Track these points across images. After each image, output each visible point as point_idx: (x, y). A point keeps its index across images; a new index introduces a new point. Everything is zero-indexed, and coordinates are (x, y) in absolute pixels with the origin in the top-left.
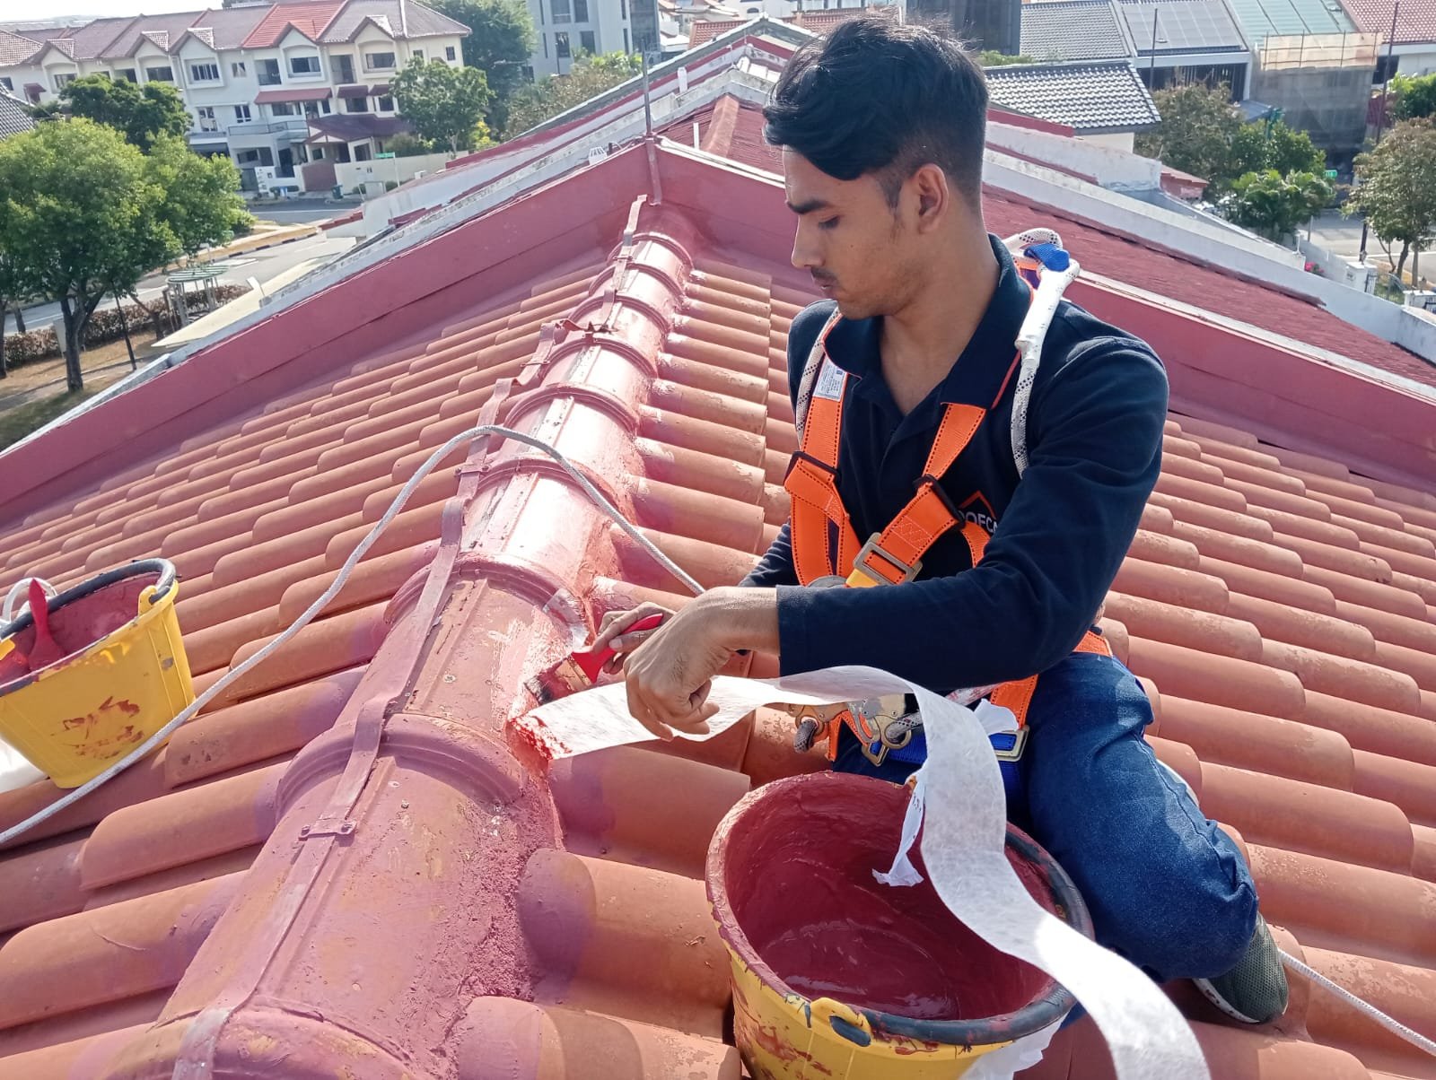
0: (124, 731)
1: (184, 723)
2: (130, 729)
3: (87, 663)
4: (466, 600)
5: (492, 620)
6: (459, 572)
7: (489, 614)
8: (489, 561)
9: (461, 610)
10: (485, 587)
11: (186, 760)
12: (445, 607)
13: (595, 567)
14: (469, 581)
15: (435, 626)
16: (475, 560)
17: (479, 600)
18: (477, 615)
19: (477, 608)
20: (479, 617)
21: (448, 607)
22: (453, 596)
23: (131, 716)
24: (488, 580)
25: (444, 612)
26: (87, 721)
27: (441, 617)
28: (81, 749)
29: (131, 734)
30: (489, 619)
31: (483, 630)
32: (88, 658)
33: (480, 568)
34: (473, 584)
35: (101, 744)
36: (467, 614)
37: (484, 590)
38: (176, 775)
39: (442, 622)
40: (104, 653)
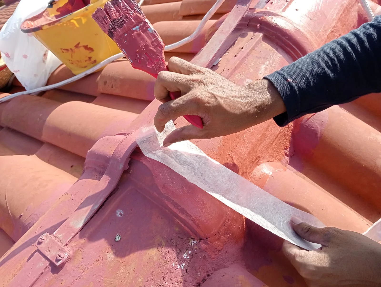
0: (87, 59)
1: (114, 61)
2: (90, 58)
3: (65, 25)
4: (242, 48)
5: (253, 70)
6: (247, 23)
7: (253, 64)
8: (268, 21)
9: (235, 56)
10: (259, 41)
11: (105, 83)
12: (227, 51)
13: (340, 31)
14: (251, 32)
15: (214, 66)
16: (260, 17)
17: (251, 50)
18: (245, 63)
19: (247, 58)
20: (245, 65)
21: (228, 51)
22: (237, 42)
23: (90, 52)
24: (263, 35)
25: (224, 55)
26: (70, 51)
27: (220, 59)
28: (71, 62)
29: (91, 60)
30: (251, 69)
31: (243, 77)
32: (65, 22)
33: (261, 24)
34: (252, 36)
35: (78, 62)
36: (237, 61)
37: (258, 43)
38: (101, 88)
39: (219, 64)
40: (72, 21)
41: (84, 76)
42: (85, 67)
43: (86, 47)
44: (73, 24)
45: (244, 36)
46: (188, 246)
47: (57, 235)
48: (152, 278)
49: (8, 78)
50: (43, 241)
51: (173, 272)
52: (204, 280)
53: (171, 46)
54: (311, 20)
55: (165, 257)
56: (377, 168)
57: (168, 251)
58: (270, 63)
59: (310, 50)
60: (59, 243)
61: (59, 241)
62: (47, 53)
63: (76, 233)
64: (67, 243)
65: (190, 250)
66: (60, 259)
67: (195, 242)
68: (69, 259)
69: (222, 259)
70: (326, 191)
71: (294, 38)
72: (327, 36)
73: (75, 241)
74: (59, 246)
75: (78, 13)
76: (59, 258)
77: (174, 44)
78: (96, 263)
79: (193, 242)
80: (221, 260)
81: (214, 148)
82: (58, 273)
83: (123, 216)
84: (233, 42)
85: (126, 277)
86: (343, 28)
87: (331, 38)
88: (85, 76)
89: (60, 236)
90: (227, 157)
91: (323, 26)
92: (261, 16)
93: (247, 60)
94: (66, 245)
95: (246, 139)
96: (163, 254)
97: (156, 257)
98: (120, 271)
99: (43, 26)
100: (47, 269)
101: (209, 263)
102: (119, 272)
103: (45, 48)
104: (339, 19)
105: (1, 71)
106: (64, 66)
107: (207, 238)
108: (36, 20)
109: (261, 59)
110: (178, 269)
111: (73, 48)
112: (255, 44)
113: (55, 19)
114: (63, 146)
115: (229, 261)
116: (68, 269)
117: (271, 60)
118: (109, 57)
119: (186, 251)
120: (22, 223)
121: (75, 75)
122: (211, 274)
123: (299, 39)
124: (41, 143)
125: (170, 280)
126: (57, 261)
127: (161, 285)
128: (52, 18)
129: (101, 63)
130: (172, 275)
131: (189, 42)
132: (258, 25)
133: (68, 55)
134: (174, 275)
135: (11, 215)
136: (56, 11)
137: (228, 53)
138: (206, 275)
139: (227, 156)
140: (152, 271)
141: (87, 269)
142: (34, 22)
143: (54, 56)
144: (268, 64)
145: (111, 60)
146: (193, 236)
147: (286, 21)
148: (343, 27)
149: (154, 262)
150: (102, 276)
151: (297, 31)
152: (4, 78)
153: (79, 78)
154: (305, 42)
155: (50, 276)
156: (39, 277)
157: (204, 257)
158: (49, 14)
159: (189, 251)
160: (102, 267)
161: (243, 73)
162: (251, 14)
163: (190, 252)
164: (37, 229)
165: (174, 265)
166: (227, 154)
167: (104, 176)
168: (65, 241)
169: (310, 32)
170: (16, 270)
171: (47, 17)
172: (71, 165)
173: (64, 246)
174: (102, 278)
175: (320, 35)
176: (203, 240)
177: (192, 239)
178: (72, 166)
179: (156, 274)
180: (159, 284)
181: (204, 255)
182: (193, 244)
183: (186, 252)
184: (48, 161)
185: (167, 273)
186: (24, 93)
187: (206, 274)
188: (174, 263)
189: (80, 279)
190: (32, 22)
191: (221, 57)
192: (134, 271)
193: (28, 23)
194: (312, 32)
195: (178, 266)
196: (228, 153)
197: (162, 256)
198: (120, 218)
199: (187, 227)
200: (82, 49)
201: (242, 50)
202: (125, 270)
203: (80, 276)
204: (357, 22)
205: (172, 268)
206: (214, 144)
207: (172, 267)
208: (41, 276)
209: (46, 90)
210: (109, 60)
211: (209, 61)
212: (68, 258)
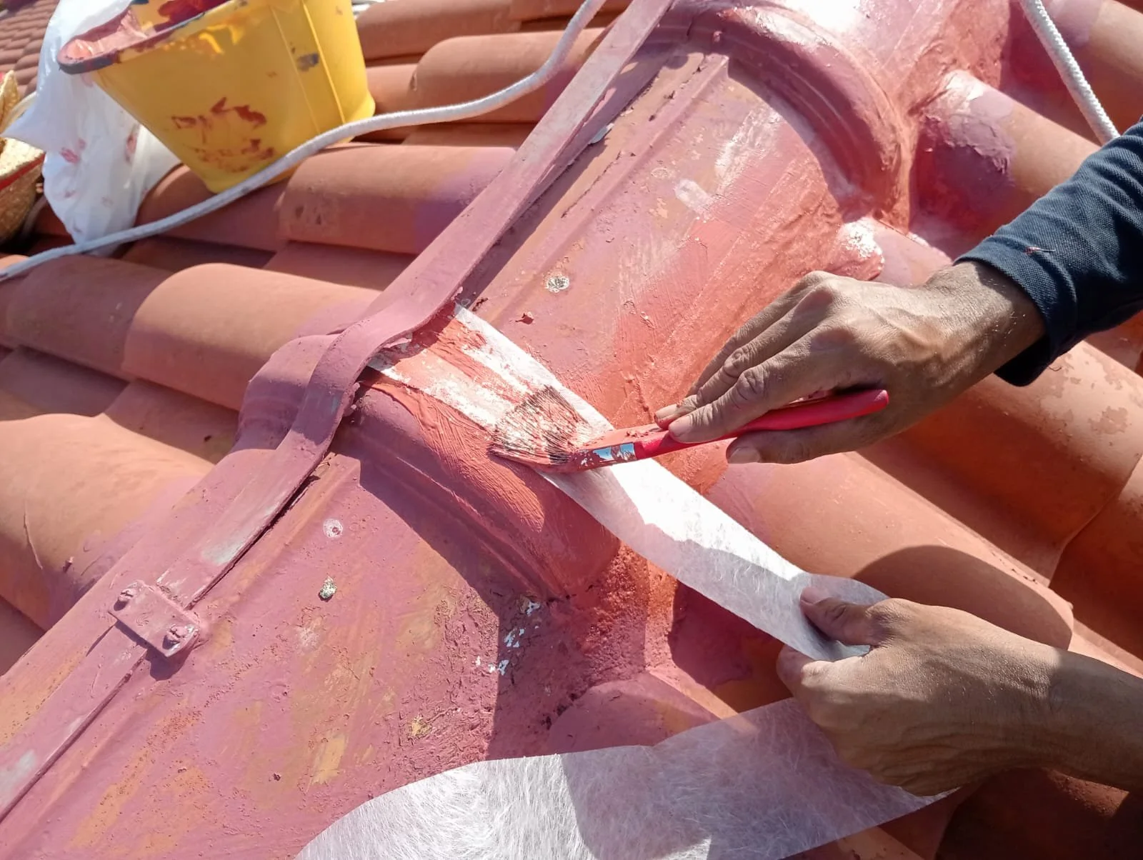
0: (248, 144)
2: (256, 143)
3: (183, 48)
4: (671, 97)
5: (699, 155)
6: (687, 28)
7: (699, 139)
8: (745, 21)
9: (652, 118)
10: (719, 75)
11: (299, 211)
12: (629, 104)
13: (955, 51)
14: (699, 51)
15: (592, 145)
16: (721, 12)
17: (695, 102)
18: (677, 137)
19: (683, 121)
20: (679, 141)
21: (634, 105)
22: (657, 80)
23: (256, 127)
24: (730, 60)
25: (622, 115)
26: (199, 123)
27: (611, 126)
28: (201, 154)
29: (258, 149)
30: (694, 152)
31: (672, 174)
32: (183, 40)
33: (723, 30)
34: (700, 62)
35: (223, 155)
36: (657, 132)
37: (715, 82)
38: (288, 227)
39: (607, 139)
40: (204, 36)
41: (238, 196)
42: (243, 169)
43: (244, 112)
44: (207, 44)
45: (676, 63)
46: (516, 614)
47: (167, 584)
48: (421, 694)
49: (22, 211)
50: (128, 600)
51: (476, 682)
52: (561, 710)
53: (484, 102)
54: (868, 20)
55: (455, 641)
56: (1045, 419)
57: (464, 626)
58: (747, 137)
59: (860, 99)
60: (172, 603)
61: (173, 598)
62: (137, 134)
63: (215, 576)
64: (194, 602)
65: (523, 627)
66: (175, 641)
67: (537, 606)
68: (199, 643)
69: (610, 654)
70: (905, 487)
71: (816, 65)
72: (914, 63)
73: (215, 599)
74: (171, 608)
75: (220, 12)
76: (171, 637)
77: (491, 97)
78: (271, 654)
79: (530, 606)
80: (609, 656)
81: (589, 364)
82: (169, 677)
83: (341, 534)
84: (647, 81)
85: (351, 688)
86: (967, 40)
87: (927, 68)
88: (242, 194)
89: (172, 585)
90: (626, 387)
91: (904, 35)
92: (724, 8)
93: (684, 127)
94: (191, 607)
95: (677, 339)
96: (450, 633)
97: (429, 639)
98: (334, 674)
99: (122, 51)
100: (140, 668)
101: (577, 664)
102: (332, 677)
103: (130, 120)
104: (952, 16)
105: (3, 191)
106: (185, 169)
107: (568, 597)
108: (100, 38)
109: (724, 126)
110: (488, 673)
111: (208, 114)
112: (708, 86)
113: (154, 34)
114: (183, 386)
115: (630, 663)
116: (195, 668)
117: (752, 128)
118: (309, 139)
119: (513, 627)
120: (72, 582)
121: (212, 194)
122: (580, 694)
123: (830, 70)
124: (119, 383)
125: (470, 702)
126: (168, 644)
127: (444, 713)
128: (145, 32)
129: (289, 155)
130: (472, 689)
131: (535, 89)
132: (717, 33)
133: (191, 136)
134: (478, 689)
135: (41, 567)
136: (156, 14)
137: (632, 111)
138: (567, 696)
139: (623, 384)
140: (419, 676)
141: (245, 668)
142: (95, 43)
143: (155, 141)
144: (743, 139)
145: (315, 148)
146: (532, 591)
147: (793, 19)
148: (963, 38)
149: (423, 653)
150: (285, 686)
151: (822, 47)
152: (10, 214)
153: (226, 202)
154: (847, 79)
155: (148, 685)
156: (120, 687)
157: (560, 645)
158: (138, 23)
159: (518, 629)
160: (285, 662)
161: (671, 164)
162: (698, 4)
163: (522, 631)
164: (114, 580)
165: (478, 663)
166: (626, 378)
167: (291, 434)
168: (186, 597)
169: (865, 52)
170: (59, 678)
171: (132, 30)
172: (206, 435)
173: (184, 610)
174: (286, 691)
175: (894, 59)
176: (558, 600)
177: (528, 597)
178: (207, 439)
179: (431, 685)
180: (439, 711)
181: (560, 641)
182: (529, 611)
183: (510, 630)
184: (141, 428)
185: (461, 682)
186: (70, 249)
187: (567, 693)
188: (479, 658)
189: (227, 694)
190: (91, 43)
191: (612, 121)
192: (372, 675)
193: (78, 48)
194: (871, 52)
195: (490, 667)
196: (627, 376)
197: (447, 639)
198: (334, 540)
199: (513, 563)
200: (234, 117)
201: (672, 101)
202: (347, 672)
203: (228, 685)
204: (1007, 27)
205: (475, 670)
206: (588, 352)
207: (473, 669)
208: (126, 685)
209: (133, 240)
210: (311, 145)
211: (575, 128)
212: (195, 639)
